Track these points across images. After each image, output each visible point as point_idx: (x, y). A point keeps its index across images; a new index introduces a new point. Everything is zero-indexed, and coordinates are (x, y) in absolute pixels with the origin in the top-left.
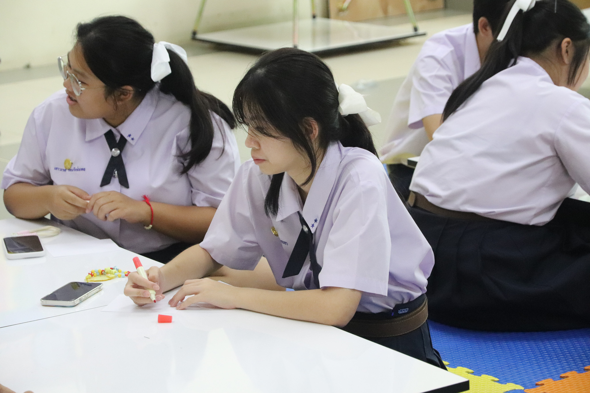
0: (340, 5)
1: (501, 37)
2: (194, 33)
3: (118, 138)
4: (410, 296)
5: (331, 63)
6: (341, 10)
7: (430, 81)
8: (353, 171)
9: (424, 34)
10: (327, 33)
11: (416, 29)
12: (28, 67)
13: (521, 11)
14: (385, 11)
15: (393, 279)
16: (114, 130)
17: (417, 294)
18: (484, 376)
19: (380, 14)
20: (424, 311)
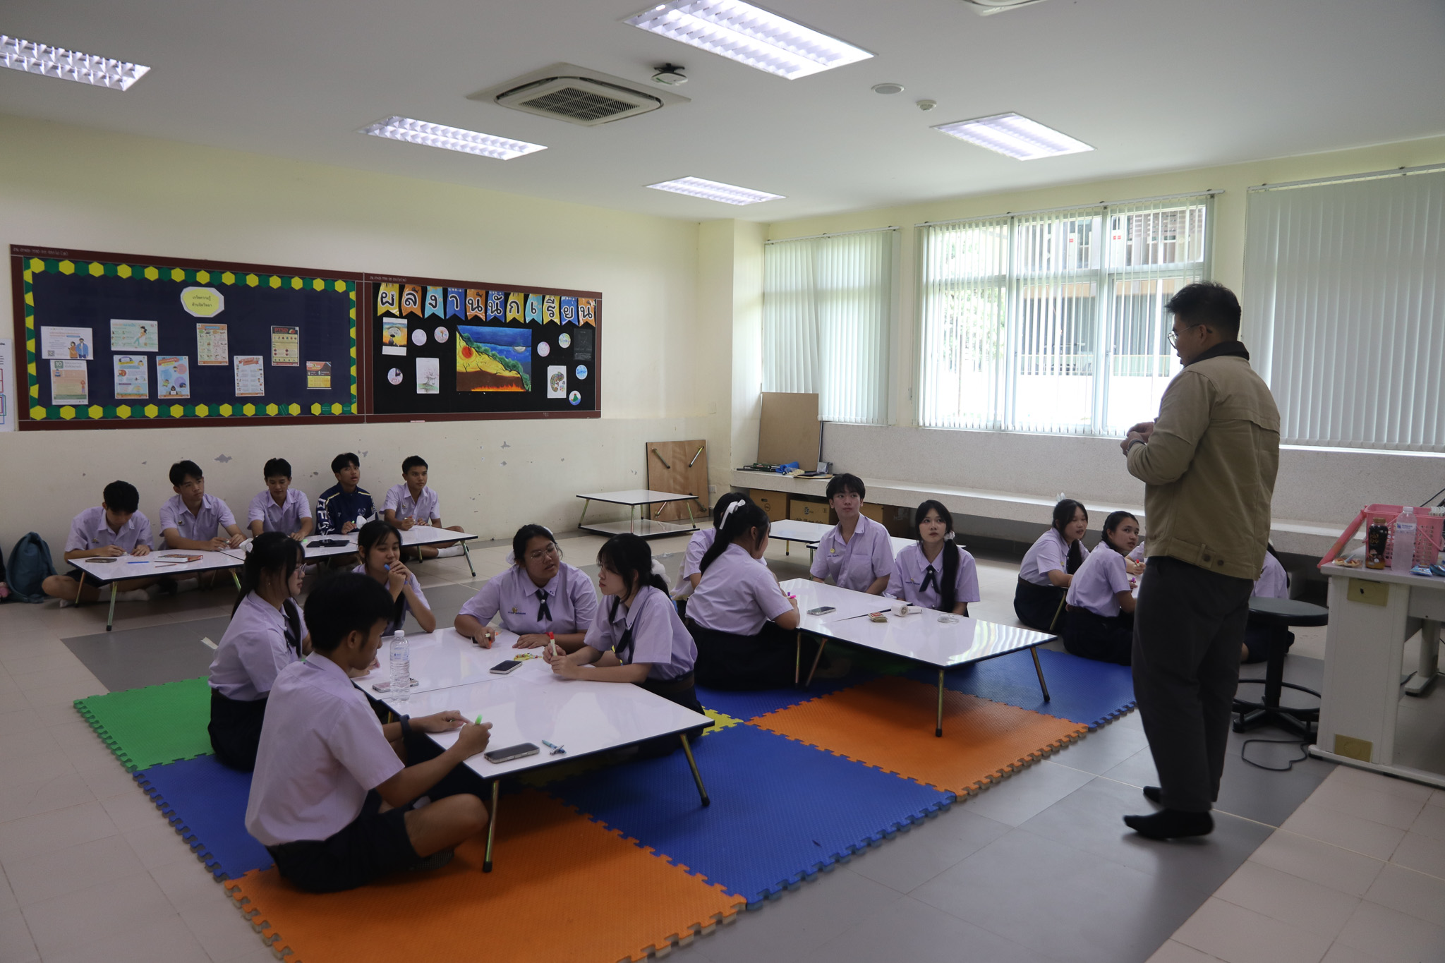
0: (656, 513)
1: (721, 528)
2: (580, 525)
3: (543, 594)
4: (684, 671)
5: (650, 543)
6: (656, 515)
7: (694, 554)
8: (652, 597)
9: (699, 529)
10: (649, 527)
11: (694, 527)
12: (493, 539)
13: (729, 513)
14: (679, 517)
15: (674, 657)
16: (541, 590)
17: (687, 670)
18: (711, 710)
19: (677, 518)
20: (692, 680)
